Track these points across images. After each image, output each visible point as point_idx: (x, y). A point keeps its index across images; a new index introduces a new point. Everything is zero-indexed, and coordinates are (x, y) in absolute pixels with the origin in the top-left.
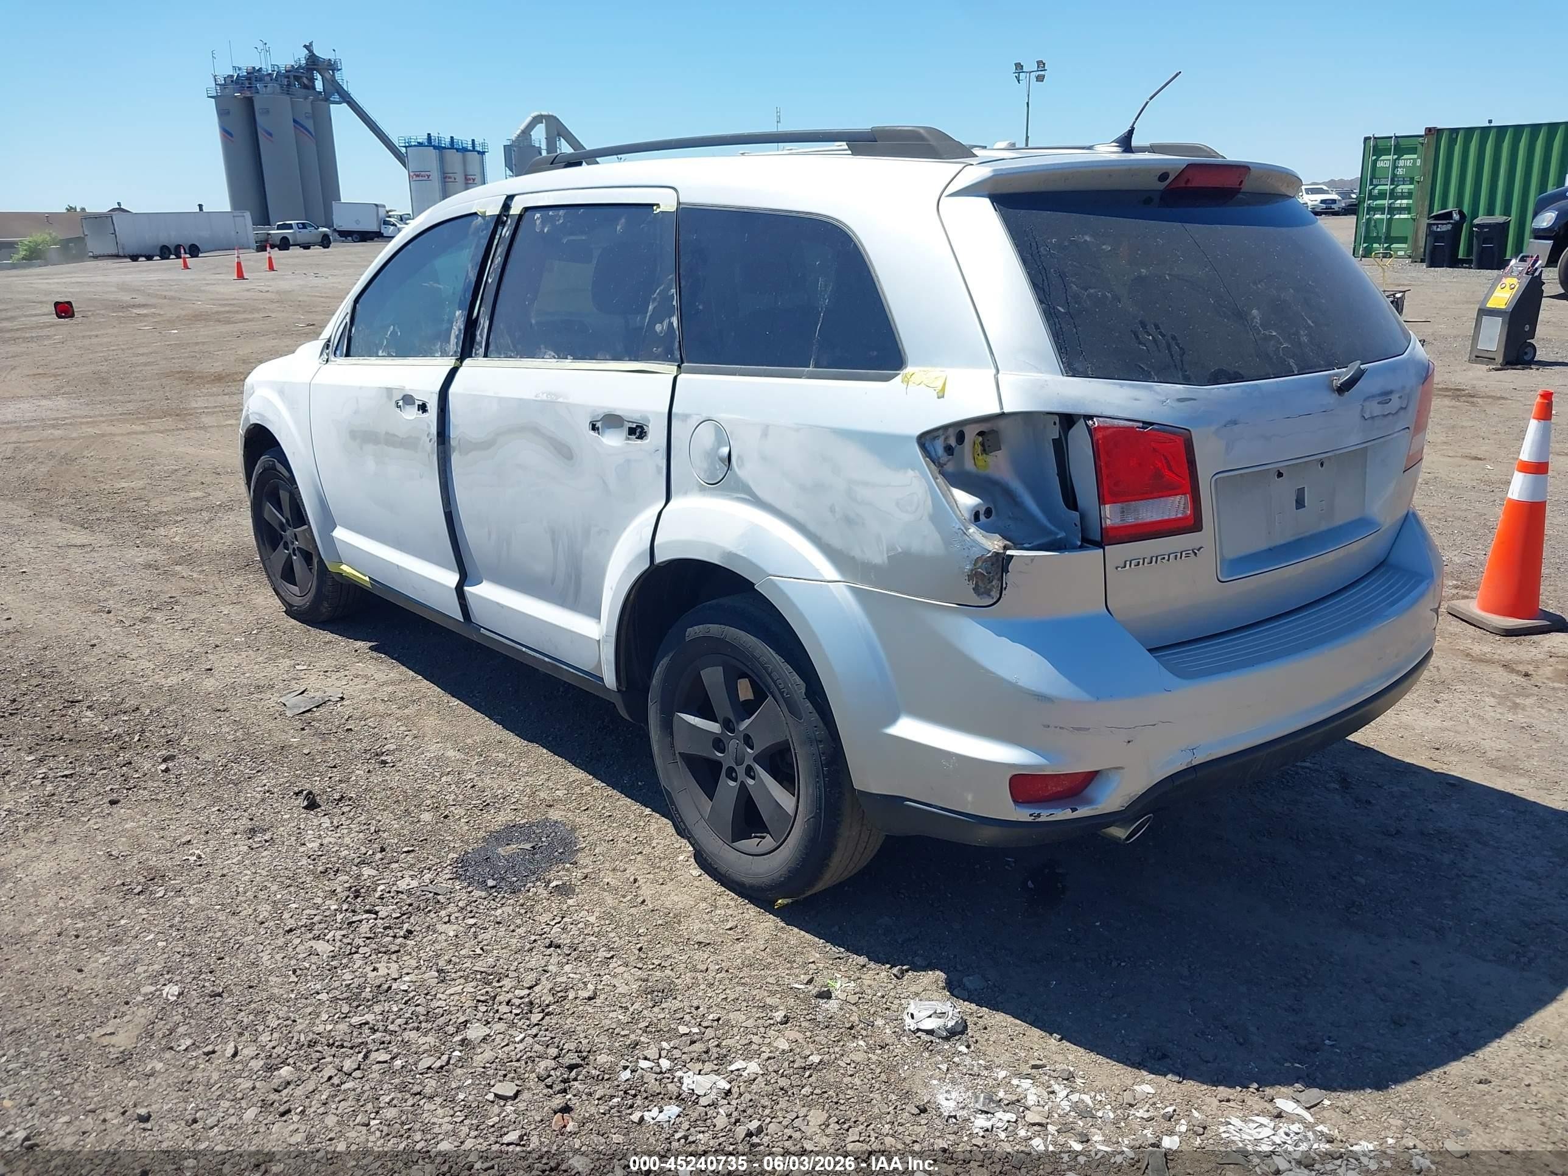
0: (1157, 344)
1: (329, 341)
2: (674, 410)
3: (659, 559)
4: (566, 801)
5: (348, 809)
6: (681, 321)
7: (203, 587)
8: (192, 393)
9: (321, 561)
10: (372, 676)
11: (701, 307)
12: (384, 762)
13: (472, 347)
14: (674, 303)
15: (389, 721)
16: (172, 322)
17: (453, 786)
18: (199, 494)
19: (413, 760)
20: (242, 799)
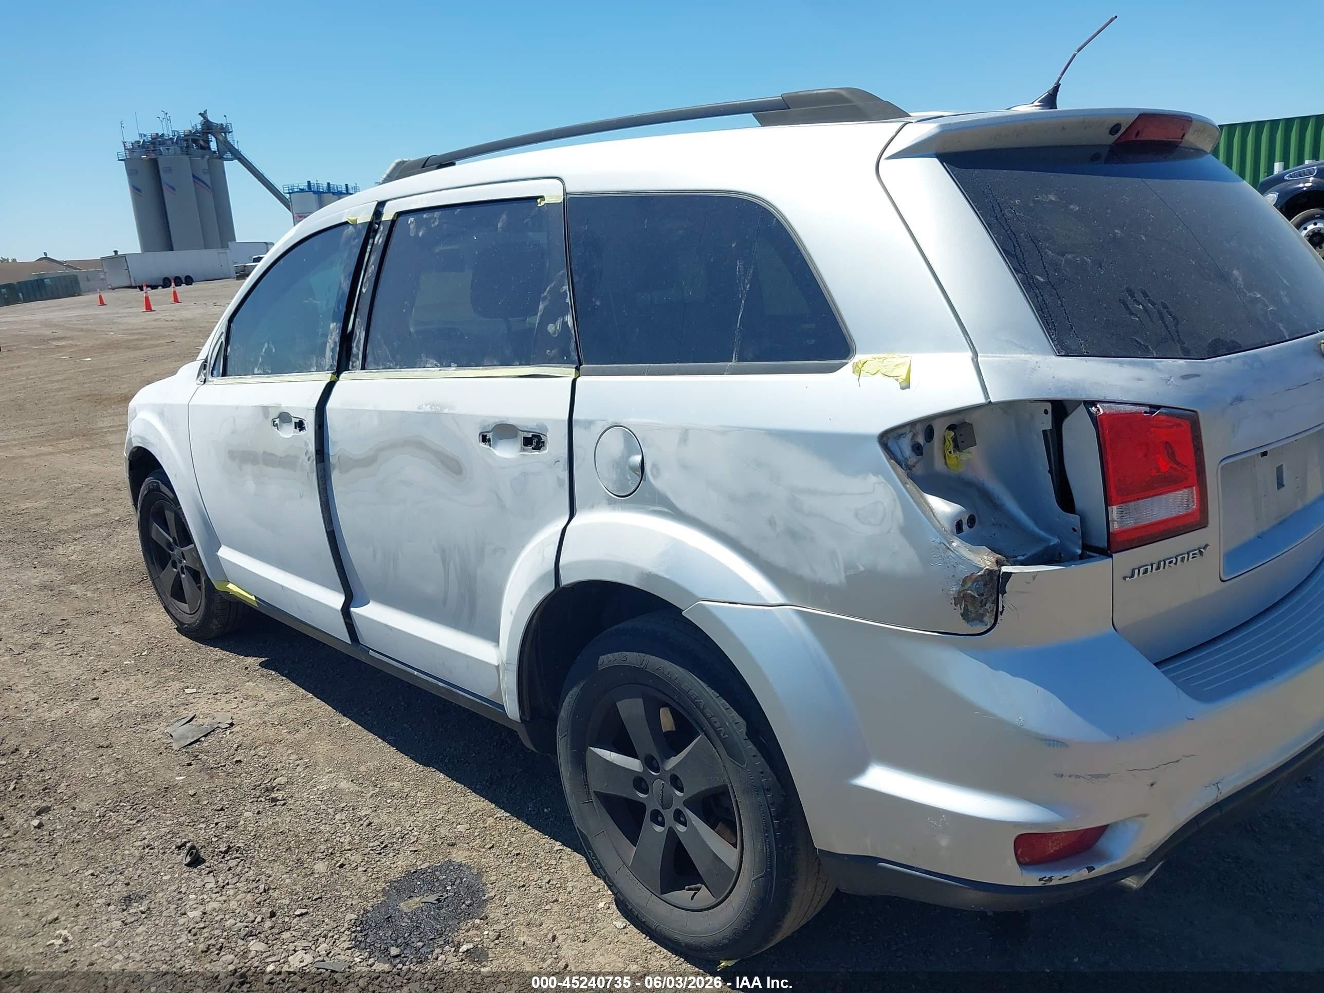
0: (1148, 314)
1: (206, 361)
2: (575, 416)
3: (565, 581)
4: (469, 837)
5: (234, 862)
6: (576, 319)
7: (96, 607)
8: (99, 414)
9: (208, 580)
10: (262, 695)
11: (598, 303)
12: (275, 800)
13: (348, 359)
14: (568, 300)
15: (281, 748)
16: (86, 352)
17: (348, 825)
18: (99, 510)
19: (305, 795)
20: (119, 858)
